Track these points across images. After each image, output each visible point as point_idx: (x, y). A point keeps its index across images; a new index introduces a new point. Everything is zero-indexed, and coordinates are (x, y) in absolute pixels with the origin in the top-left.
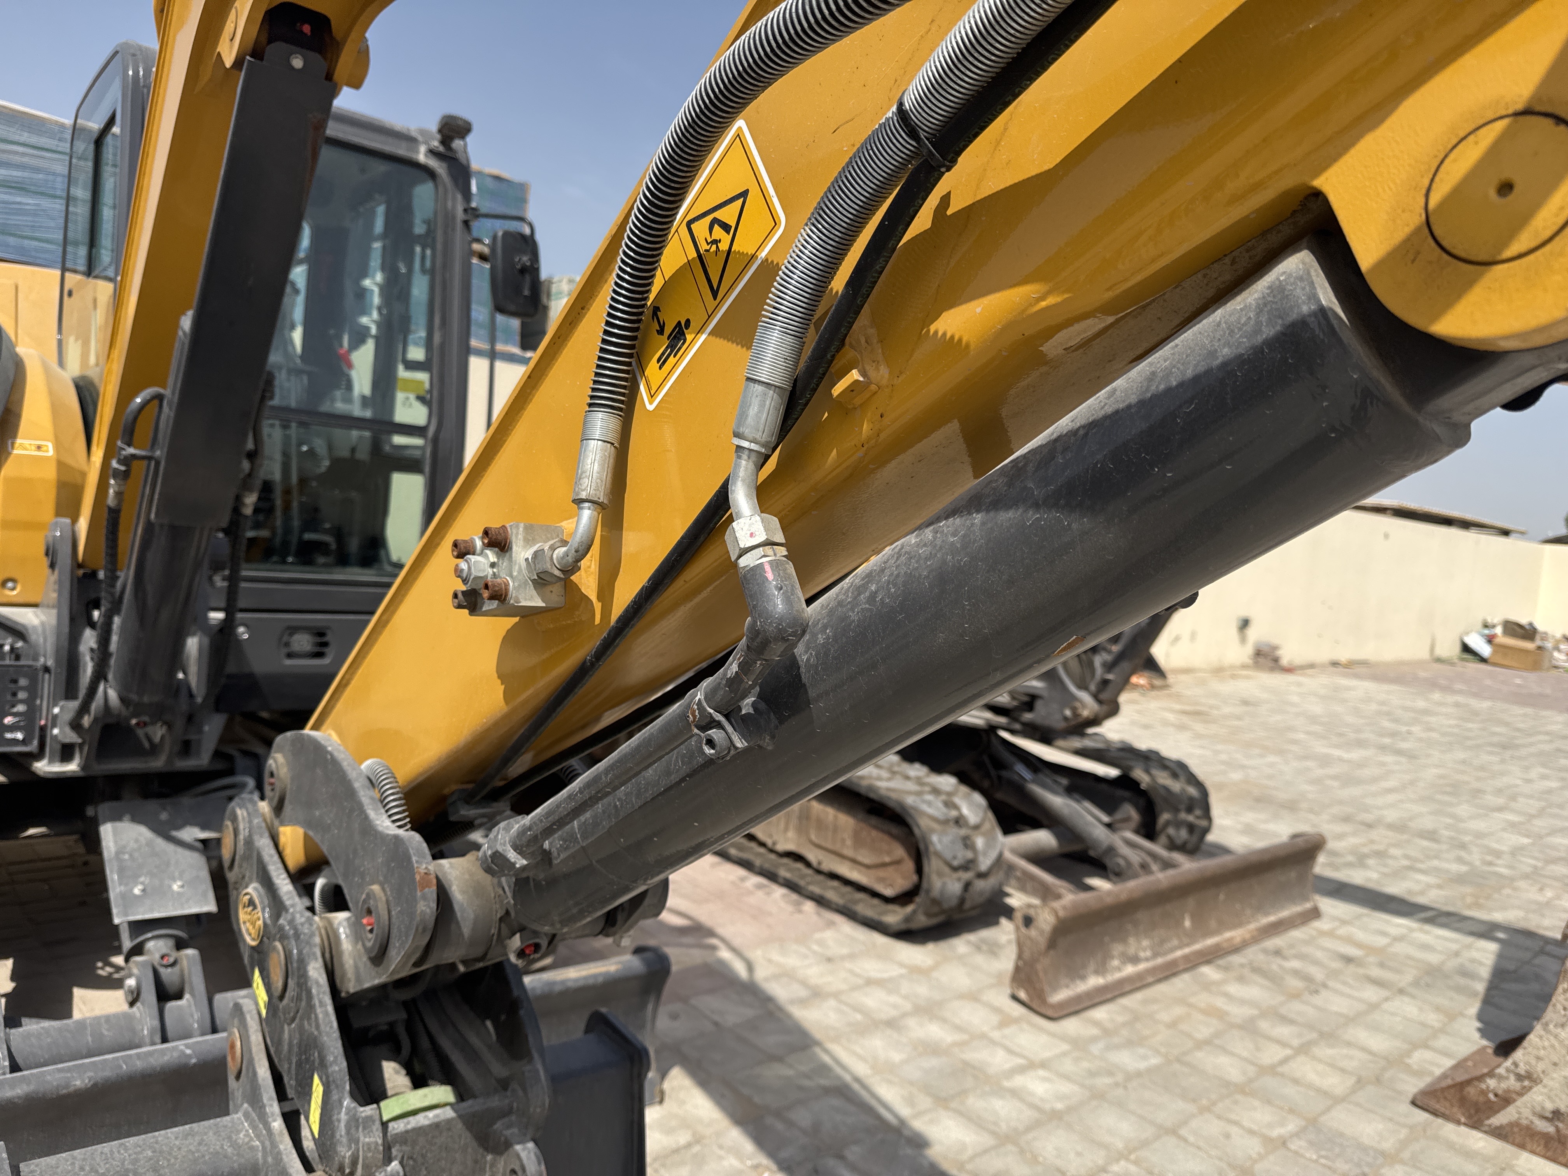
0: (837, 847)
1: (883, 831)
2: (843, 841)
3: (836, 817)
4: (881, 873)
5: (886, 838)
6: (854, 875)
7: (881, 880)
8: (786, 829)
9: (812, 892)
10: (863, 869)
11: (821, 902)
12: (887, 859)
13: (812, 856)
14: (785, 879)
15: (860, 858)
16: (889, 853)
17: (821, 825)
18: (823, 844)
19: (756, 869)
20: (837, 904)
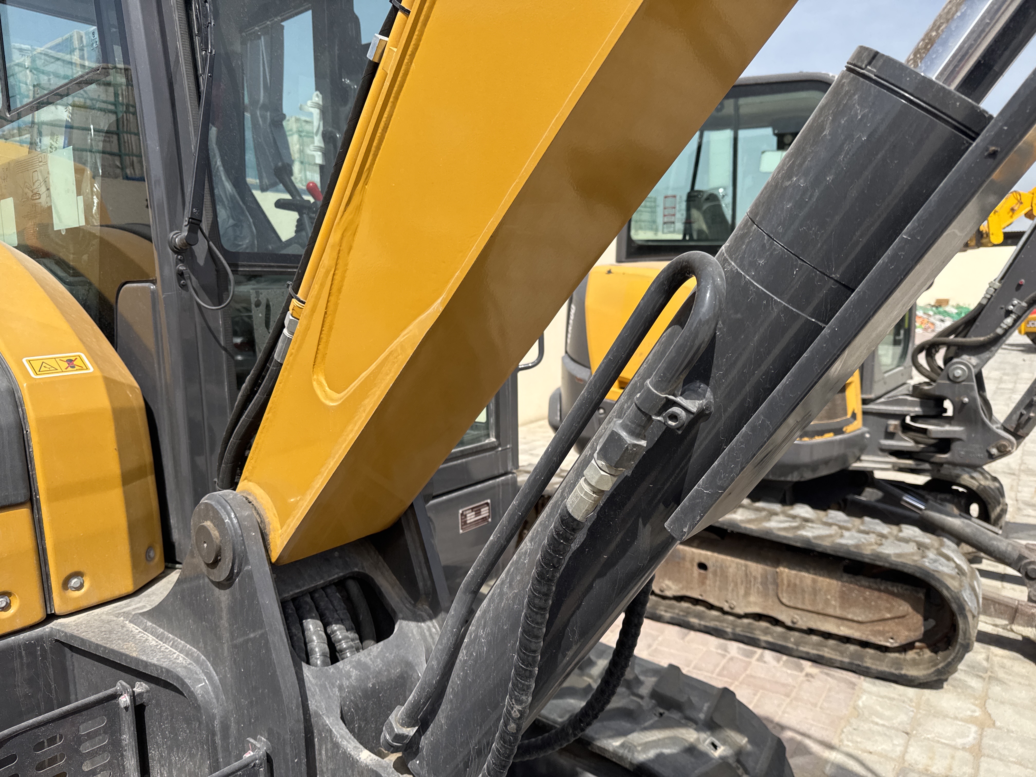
0: (819, 607)
1: (879, 590)
2: (827, 602)
3: (814, 581)
4: (880, 627)
5: (884, 596)
6: (844, 631)
7: (882, 633)
8: (747, 594)
9: (808, 653)
10: (855, 625)
11: (817, 660)
12: (888, 616)
13: (784, 616)
14: (767, 642)
15: (850, 616)
16: (889, 610)
17: (793, 588)
18: (800, 606)
19: (731, 636)
20: (842, 662)
